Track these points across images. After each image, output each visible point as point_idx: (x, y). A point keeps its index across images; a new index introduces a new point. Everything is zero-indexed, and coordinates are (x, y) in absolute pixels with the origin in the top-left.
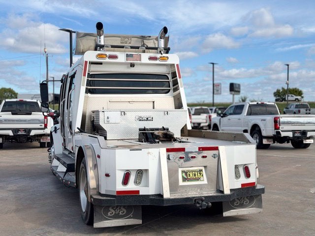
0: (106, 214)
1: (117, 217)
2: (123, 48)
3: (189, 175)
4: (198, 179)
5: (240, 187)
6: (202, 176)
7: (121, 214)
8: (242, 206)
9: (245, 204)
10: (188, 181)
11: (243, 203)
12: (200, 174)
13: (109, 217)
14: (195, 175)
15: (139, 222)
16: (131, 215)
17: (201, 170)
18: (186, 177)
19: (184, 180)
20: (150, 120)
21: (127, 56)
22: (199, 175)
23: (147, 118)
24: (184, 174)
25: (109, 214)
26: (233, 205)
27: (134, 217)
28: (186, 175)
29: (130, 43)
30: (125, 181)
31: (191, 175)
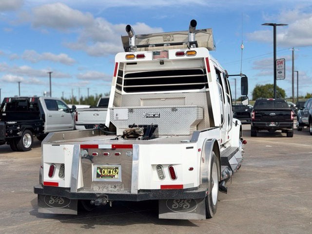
0: (48, 202)
1: (56, 205)
2: (163, 46)
3: (104, 172)
4: (113, 176)
5: (159, 188)
6: (117, 173)
7: (59, 203)
8: (180, 209)
9: (184, 208)
10: (102, 177)
11: (182, 207)
12: (116, 171)
13: (50, 204)
14: (110, 172)
15: (75, 212)
16: (68, 205)
17: (118, 168)
18: (100, 173)
19: (98, 176)
20: (157, 117)
21: (154, 54)
22: (114, 172)
23: (154, 115)
24: (99, 171)
25: (50, 203)
26: (171, 208)
27: (71, 208)
28: (101, 172)
29: (173, 40)
30: (51, 174)
31: (106, 172)
